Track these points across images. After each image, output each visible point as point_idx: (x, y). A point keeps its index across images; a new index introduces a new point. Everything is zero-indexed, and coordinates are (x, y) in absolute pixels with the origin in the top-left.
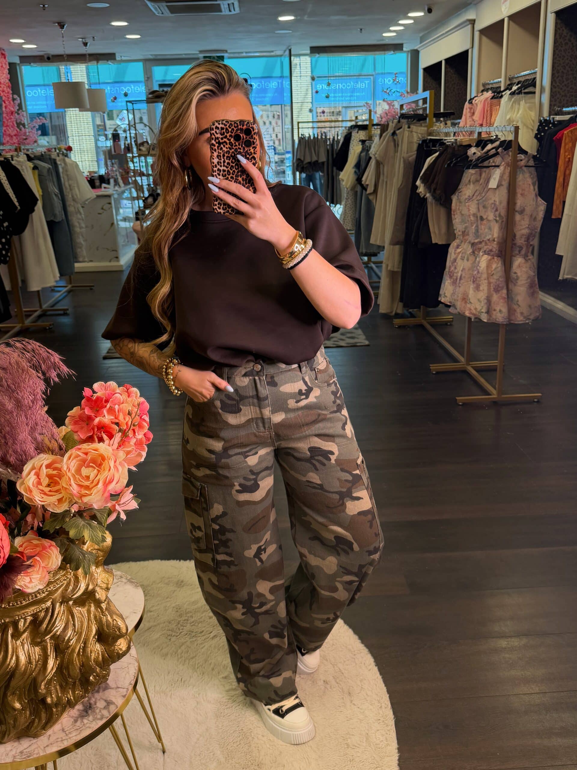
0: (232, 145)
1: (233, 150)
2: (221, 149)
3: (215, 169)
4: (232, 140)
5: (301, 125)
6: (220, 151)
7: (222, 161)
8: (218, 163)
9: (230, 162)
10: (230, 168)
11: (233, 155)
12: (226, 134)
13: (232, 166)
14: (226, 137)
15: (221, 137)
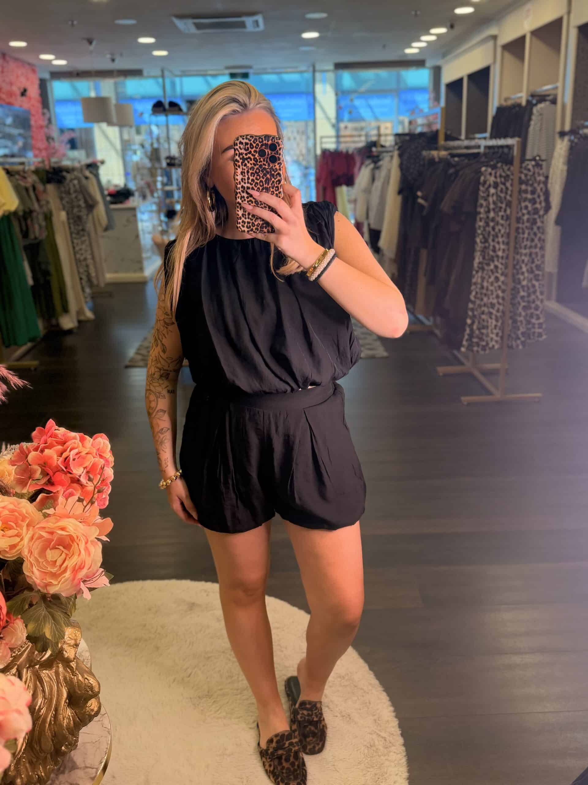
0: (257, 161)
1: (257, 166)
2: (245, 165)
3: (239, 186)
4: (257, 155)
5: (324, 140)
6: (244, 168)
7: (246, 178)
8: (242, 179)
9: (254, 178)
10: (255, 185)
11: (258, 171)
12: (250, 149)
13: (257, 183)
14: (251, 152)
15: (245, 152)
